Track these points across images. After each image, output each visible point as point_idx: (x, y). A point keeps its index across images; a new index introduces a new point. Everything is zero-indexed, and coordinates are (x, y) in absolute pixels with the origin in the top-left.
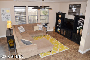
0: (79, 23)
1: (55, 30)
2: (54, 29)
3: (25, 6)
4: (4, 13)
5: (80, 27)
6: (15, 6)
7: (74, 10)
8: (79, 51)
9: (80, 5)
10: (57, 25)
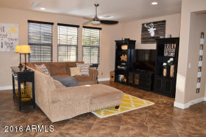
0: (166, 54)
1: (113, 80)
2: (112, 77)
3: (52, 24)
4: (3, 33)
5: (169, 61)
6: (29, 21)
7: (152, 32)
8: (176, 104)
9: (164, 21)
10: (119, 67)
